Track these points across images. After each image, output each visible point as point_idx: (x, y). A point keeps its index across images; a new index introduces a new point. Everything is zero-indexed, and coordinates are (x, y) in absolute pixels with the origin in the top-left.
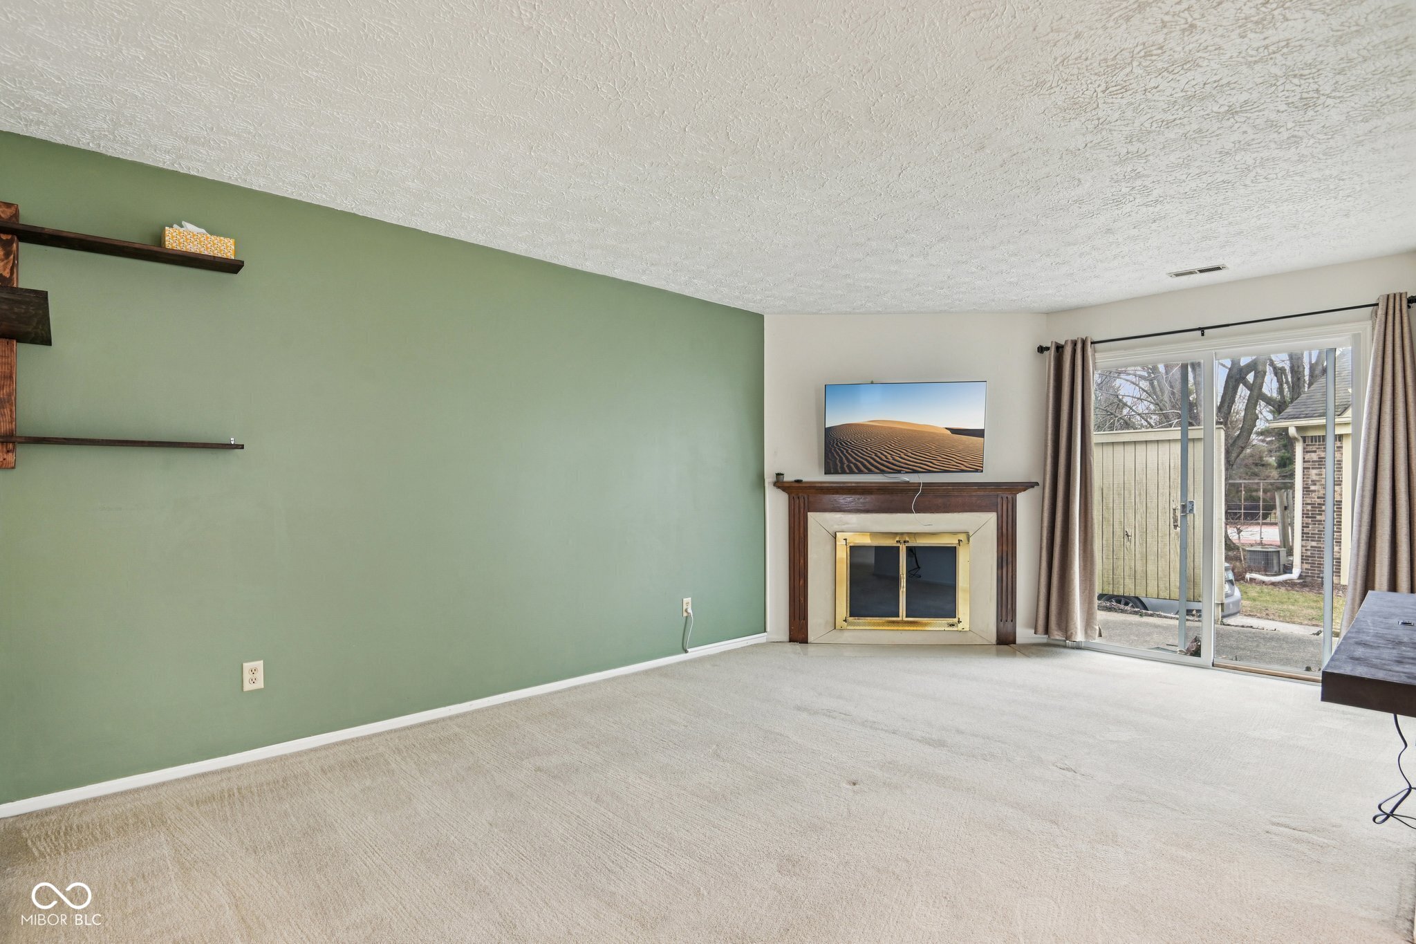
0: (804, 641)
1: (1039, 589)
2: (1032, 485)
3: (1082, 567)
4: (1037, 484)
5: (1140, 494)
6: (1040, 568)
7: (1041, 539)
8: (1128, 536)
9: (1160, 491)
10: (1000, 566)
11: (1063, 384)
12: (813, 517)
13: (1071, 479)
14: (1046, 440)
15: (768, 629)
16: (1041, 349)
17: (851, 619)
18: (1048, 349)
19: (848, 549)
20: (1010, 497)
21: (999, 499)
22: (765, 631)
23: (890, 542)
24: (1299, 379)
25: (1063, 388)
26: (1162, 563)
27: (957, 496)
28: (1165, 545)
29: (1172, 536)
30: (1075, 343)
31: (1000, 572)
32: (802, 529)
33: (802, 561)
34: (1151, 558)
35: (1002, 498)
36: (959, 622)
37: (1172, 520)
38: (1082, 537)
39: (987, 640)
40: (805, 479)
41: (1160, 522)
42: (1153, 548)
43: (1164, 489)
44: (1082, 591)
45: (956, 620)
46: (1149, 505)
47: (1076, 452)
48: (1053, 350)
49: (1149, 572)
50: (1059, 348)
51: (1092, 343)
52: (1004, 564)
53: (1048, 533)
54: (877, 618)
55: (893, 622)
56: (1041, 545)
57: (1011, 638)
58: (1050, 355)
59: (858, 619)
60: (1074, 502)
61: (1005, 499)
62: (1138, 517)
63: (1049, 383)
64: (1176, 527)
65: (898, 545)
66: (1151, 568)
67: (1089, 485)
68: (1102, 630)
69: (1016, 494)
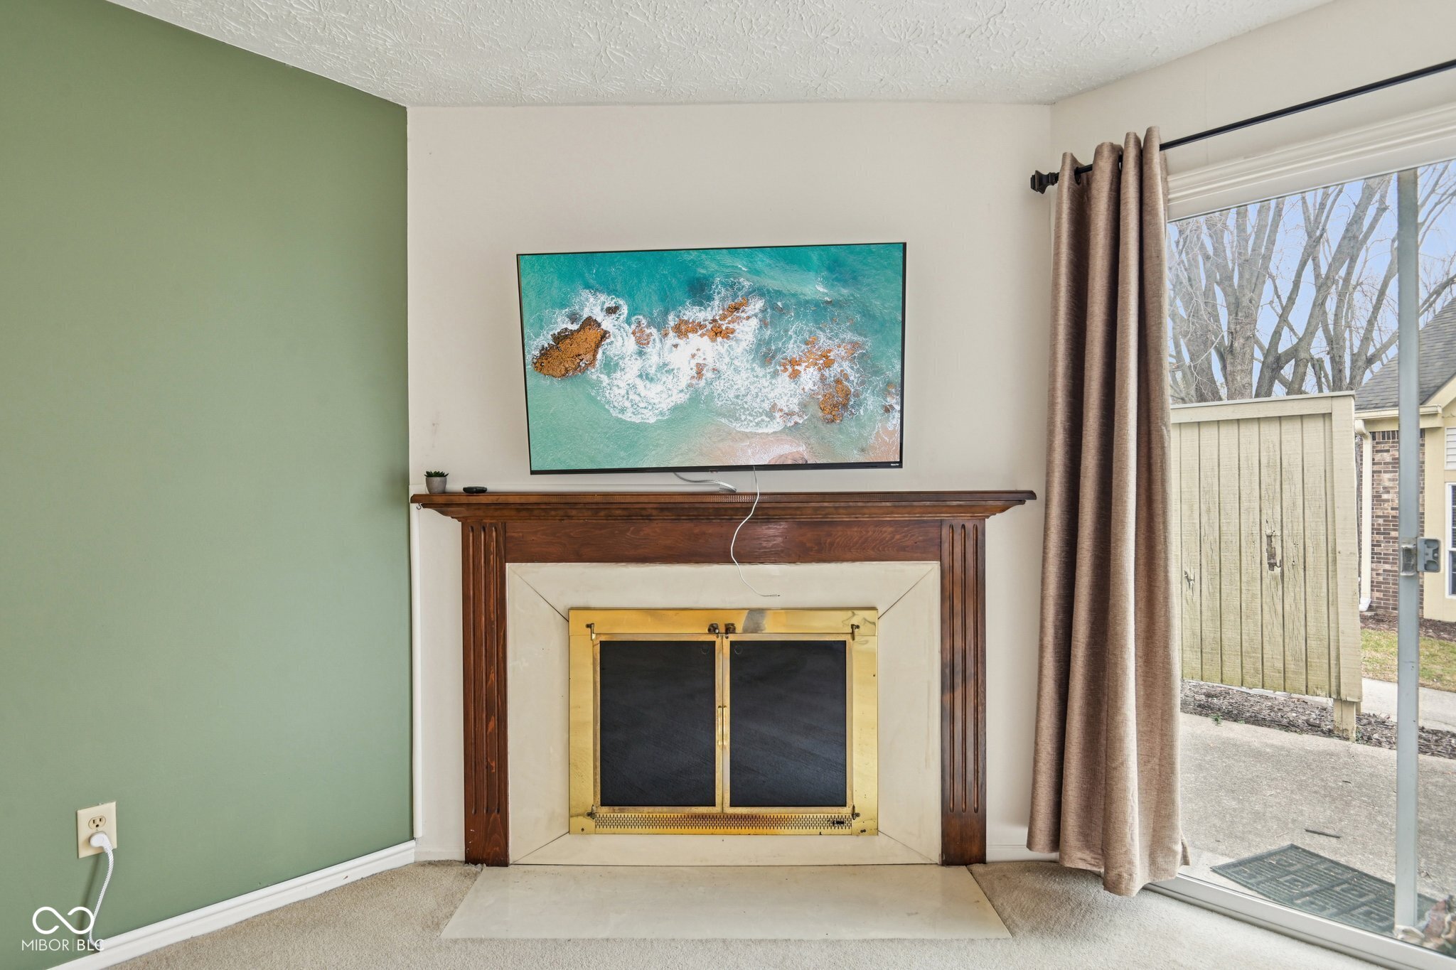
0: (500, 859)
1: (1036, 743)
2: (1020, 497)
3: (1141, 700)
4: (1031, 495)
5: (1209, 511)
6: (1039, 696)
7: (1042, 627)
8: (1189, 580)
9: (1244, 505)
10: (948, 685)
11: (1092, 252)
12: (516, 573)
13: (1115, 482)
14: (1052, 390)
15: (419, 832)
16: (1041, 182)
17: (604, 811)
18: (1054, 178)
19: (598, 647)
20: (969, 526)
21: (945, 531)
22: (412, 838)
23: (694, 631)
24: (1340, 371)
25: (1091, 262)
26: (1250, 628)
27: (849, 525)
28: (1254, 596)
29: (1266, 581)
30: (1119, 157)
31: (947, 697)
32: (492, 602)
33: (493, 676)
34: (1230, 618)
35: (952, 527)
36: (855, 815)
37: (1265, 555)
38: (1142, 626)
39: (921, 855)
40: (491, 486)
41: (1244, 558)
42: (1232, 601)
43: (1250, 501)
44: (1144, 760)
45: (845, 812)
46: (1224, 529)
47: (1125, 416)
48: (1066, 179)
49: (1225, 642)
50: (1082, 174)
51: (1163, 147)
52: (958, 679)
53: (1057, 614)
54: (665, 809)
55: (703, 817)
56: (1041, 640)
57: (975, 850)
58: (1060, 189)
59: (621, 811)
60: (1121, 540)
61: (958, 531)
62: (1205, 547)
63: (1057, 254)
64: (1272, 566)
65: (711, 638)
66: (1230, 634)
67: (1158, 497)
68: (1189, 850)
69: (983, 520)
